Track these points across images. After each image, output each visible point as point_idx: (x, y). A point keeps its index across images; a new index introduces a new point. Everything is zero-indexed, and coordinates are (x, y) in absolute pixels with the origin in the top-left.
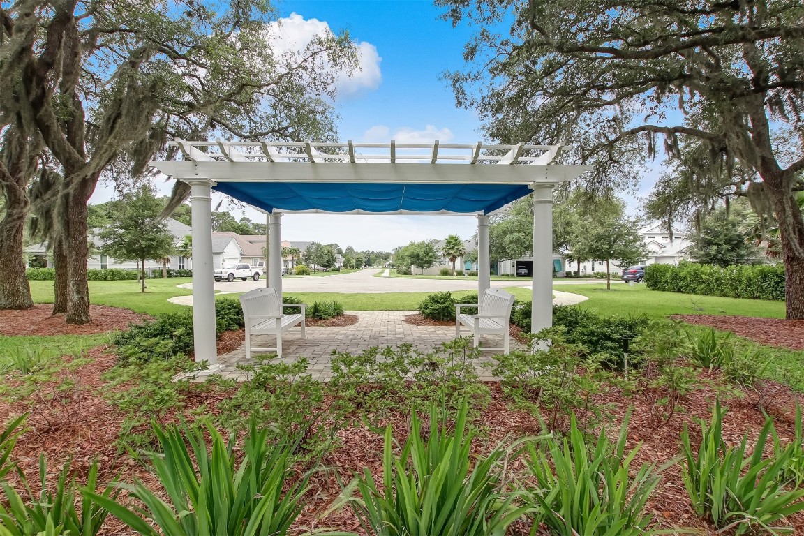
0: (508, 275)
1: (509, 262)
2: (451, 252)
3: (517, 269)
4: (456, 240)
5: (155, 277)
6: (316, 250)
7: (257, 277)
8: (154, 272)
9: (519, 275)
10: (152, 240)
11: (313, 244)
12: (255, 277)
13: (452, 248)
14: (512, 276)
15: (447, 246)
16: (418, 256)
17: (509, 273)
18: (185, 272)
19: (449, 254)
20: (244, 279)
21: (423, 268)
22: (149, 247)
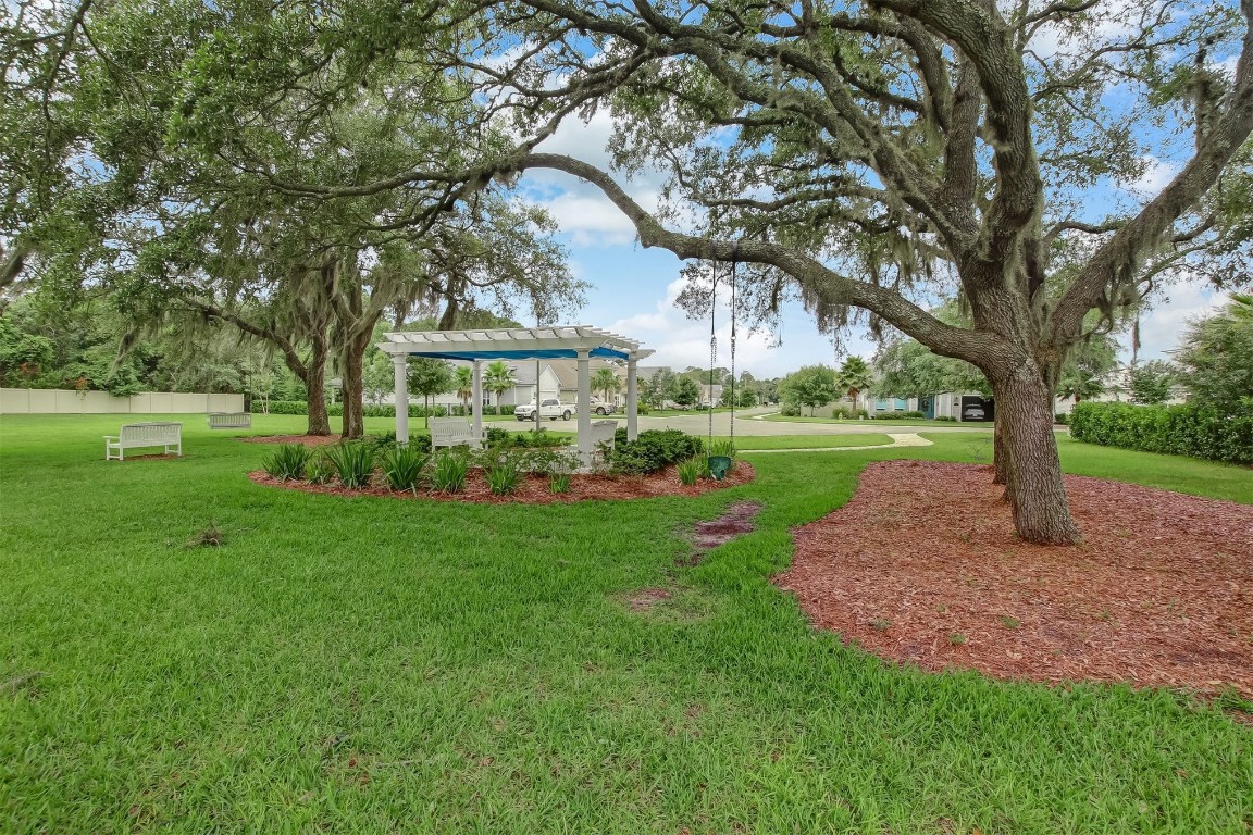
0: (946, 419)
1: (949, 397)
2: (849, 382)
3: (964, 409)
4: (857, 365)
5: (456, 415)
6: (665, 379)
7: (567, 416)
8: (454, 408)
9: (965, 418)
10: (433, 375)
11: (660, 370)
12: (566, 416)
13: (851, 376)
14: (953, 420)
15: (843, 373)
16: (803, 389)
17: (949, 415)
18: (489, 410)
19: (845, 385)
20: (553, 419)
21: (812, 405)
22: (431, 381)
